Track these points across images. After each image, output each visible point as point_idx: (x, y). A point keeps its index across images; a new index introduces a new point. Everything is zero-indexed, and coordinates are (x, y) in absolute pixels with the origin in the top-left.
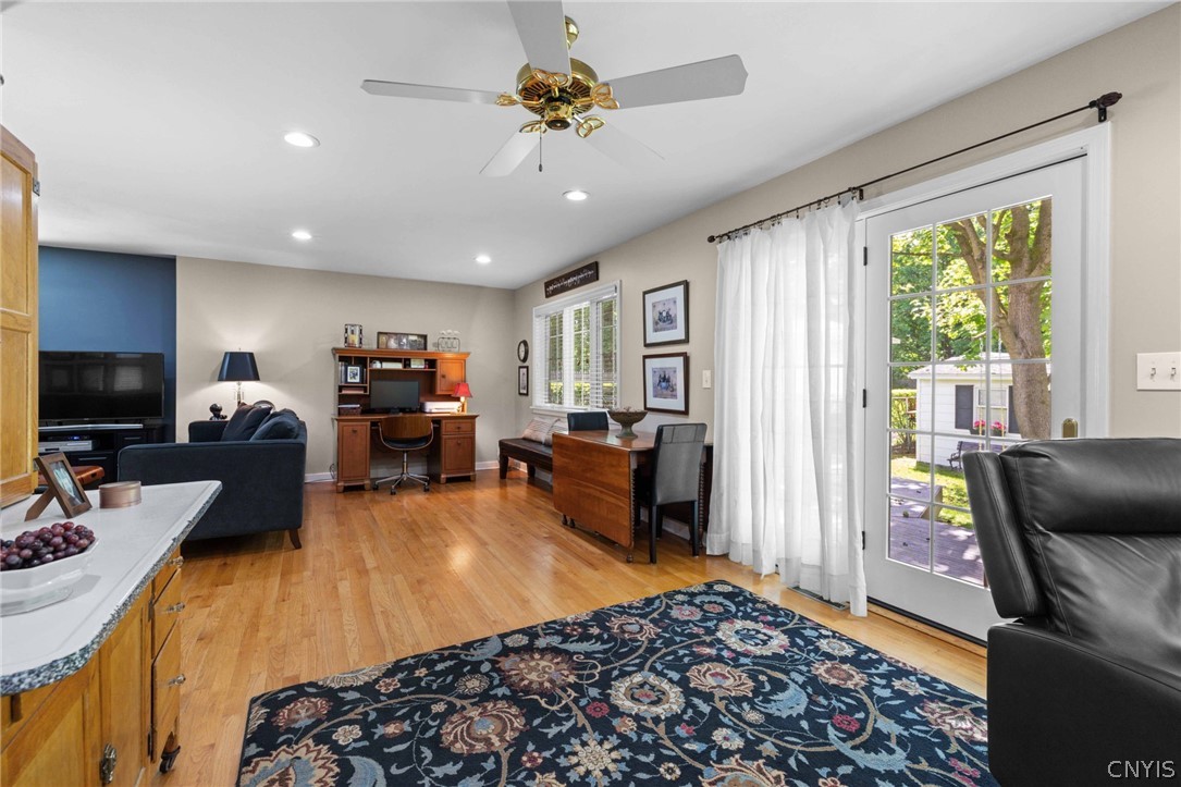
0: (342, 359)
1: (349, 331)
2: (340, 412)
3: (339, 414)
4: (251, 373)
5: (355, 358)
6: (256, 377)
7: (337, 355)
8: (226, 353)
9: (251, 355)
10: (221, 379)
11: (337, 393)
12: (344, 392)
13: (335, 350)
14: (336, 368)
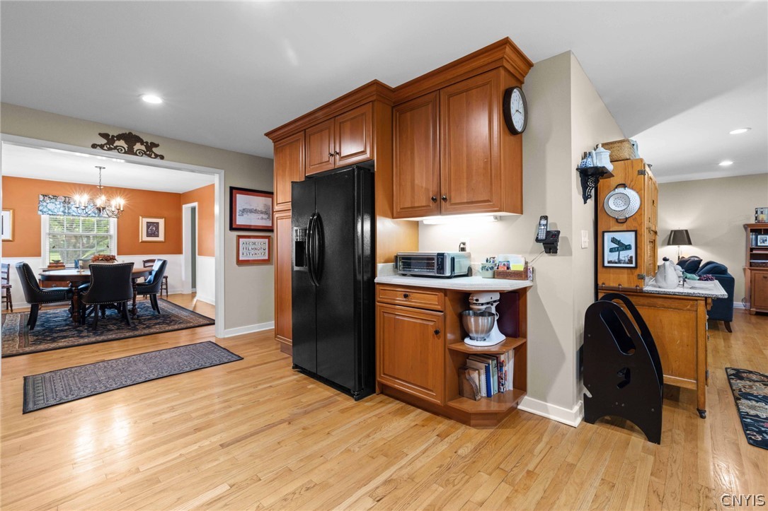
0: (752, 231)
1: (759, 212)
2: (751, 264)
3: (751, 266)
4: (687, 240)
5: (764, 229)
6: (690, 243)
7: (749, 229)
8: (672, 231)
9: (686, 231)
10: (669, 244)
11: (749, 253)
12: (754, 252)
13: (746, 226)
14: (747, 237)
